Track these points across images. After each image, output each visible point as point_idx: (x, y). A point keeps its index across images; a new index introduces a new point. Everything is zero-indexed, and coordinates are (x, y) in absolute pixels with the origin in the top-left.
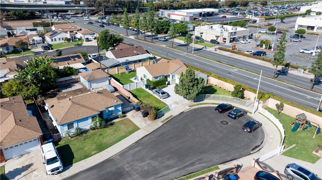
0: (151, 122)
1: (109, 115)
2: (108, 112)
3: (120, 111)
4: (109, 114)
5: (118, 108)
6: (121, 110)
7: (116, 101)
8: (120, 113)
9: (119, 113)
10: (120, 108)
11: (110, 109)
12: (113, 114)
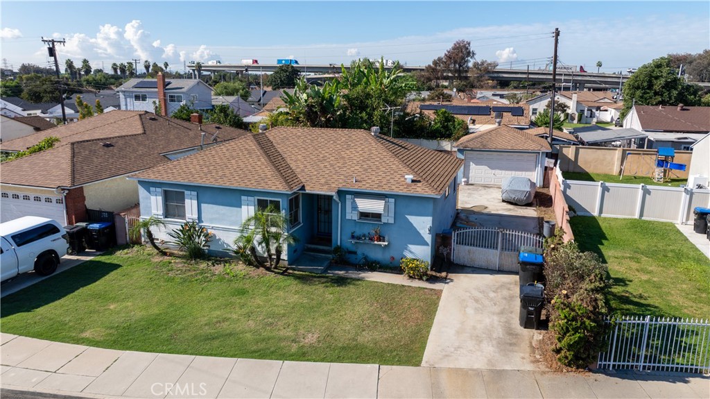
0: (529, 367)
1: (359, 238)
2: (355, 217)
3: (421, 241)
4: (358, 232)
5: (412, 219)
6: (428, 238)
7: (410, 177)
8: (421, 253)
9: (412, 247)
10: (423, 224)
11: (365, 205)
12: (381, 238)
